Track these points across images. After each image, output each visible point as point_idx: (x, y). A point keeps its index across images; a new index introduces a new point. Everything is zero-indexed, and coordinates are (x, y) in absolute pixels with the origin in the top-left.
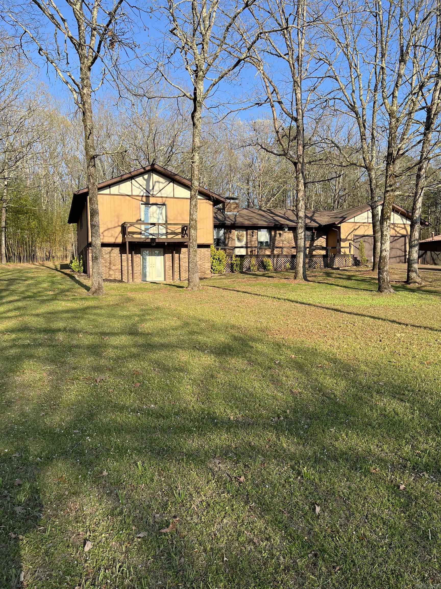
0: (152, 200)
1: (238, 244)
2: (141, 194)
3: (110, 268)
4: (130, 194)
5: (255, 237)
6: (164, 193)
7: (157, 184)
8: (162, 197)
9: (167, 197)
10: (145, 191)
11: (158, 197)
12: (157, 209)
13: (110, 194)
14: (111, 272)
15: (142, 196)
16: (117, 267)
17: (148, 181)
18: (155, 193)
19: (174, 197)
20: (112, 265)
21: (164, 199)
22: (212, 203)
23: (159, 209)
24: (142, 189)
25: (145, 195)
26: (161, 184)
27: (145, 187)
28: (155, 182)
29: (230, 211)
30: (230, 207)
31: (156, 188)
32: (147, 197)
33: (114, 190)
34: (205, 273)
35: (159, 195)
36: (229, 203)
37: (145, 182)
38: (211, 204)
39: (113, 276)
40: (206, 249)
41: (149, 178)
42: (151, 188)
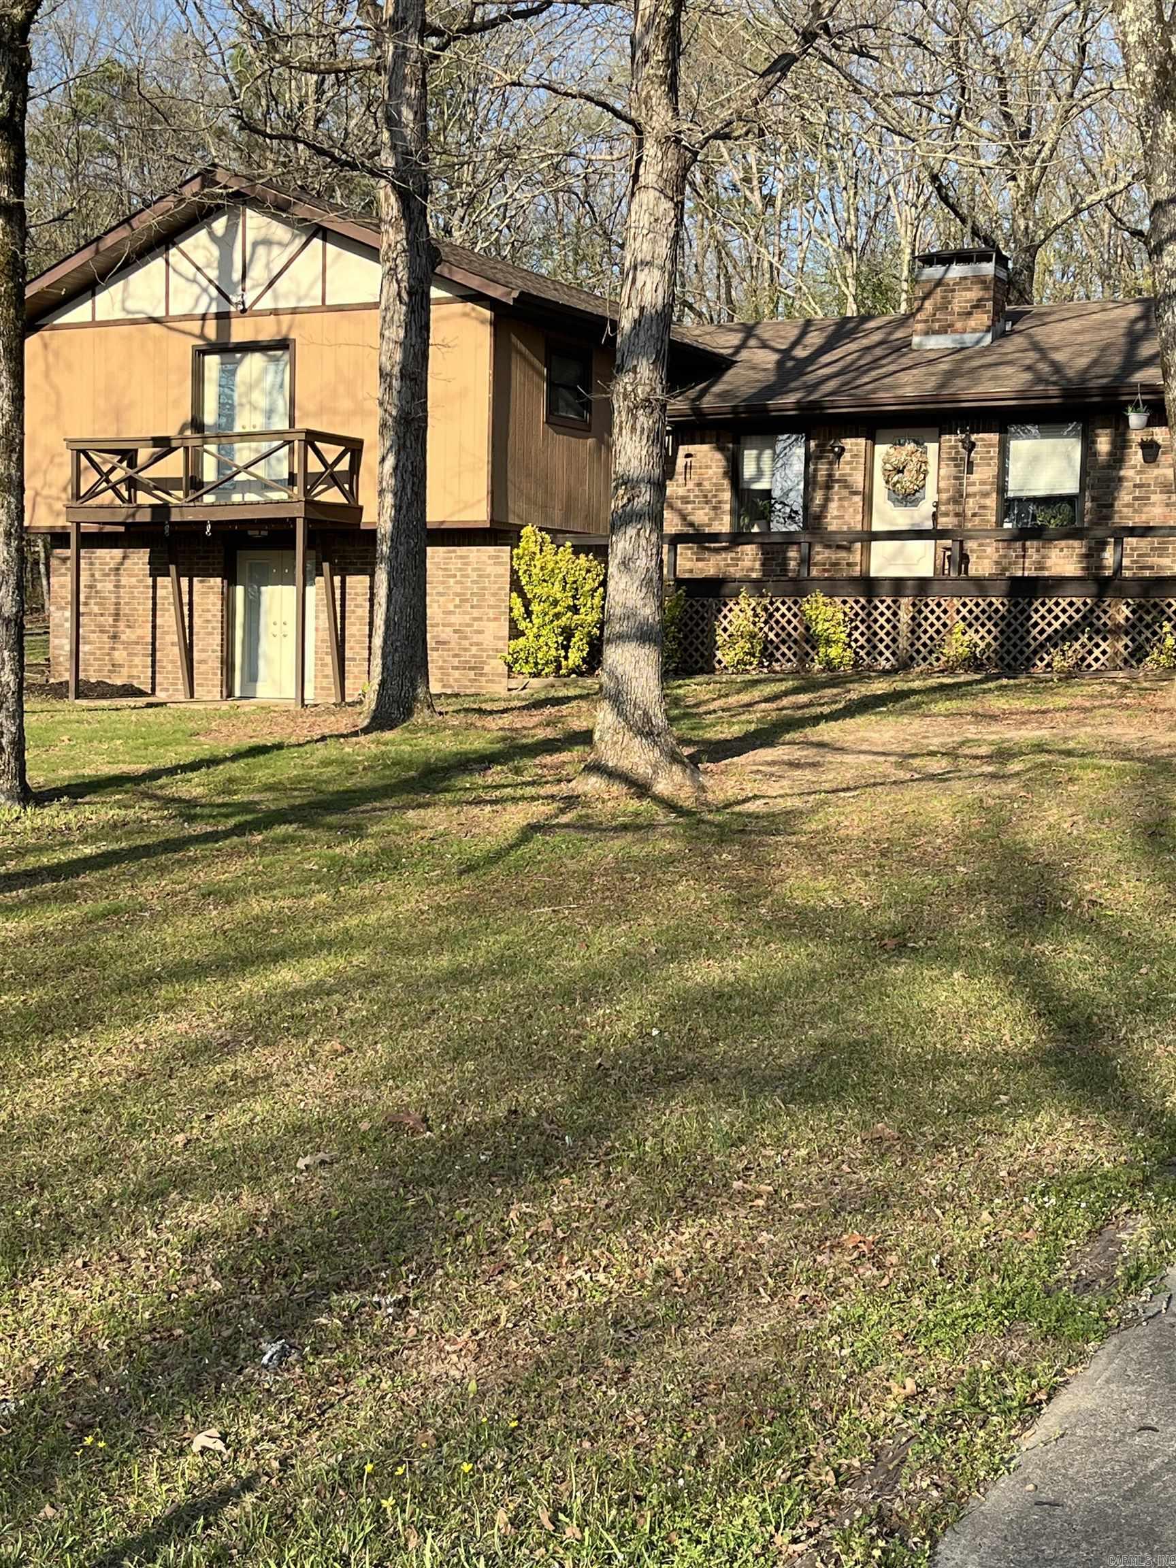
0: (241, 331)
1: (888, 516)
2: (200, 310)
3: (115, 637)
4: (159, 313)
5: (984, 473)
6: (288, 293)
7: (261, 250)
8: (275, 312)
9: (294, 311)
10: (214, 292)
11: (261, 313)
12: (265, 371)
13: (94, 324)
14: (120, 655)
15: (204, 317)
16: (139, 632)
17: (225, 243)
18: (249, 299)
19: (325, 308)
20: (122, 625)
21: (285, 319)
22: (488, 314)
23: (272, 367)
24: (205, 283)
25: (214, 309)
26: (276, 250)
27: (213, 274)
28: (255, 245)
29: (943, 331)
30: (944, 306)
31: (258, 274)
32: (223, 317)
33: (107, 303)
34: (477, 669)
35: (266, 303)
36: (939, 283)
37: (215, 251)
38: (483, 322)
39: (125, 671)
40: (491, 549)
41: (231, 229)
42: (236, 276)
